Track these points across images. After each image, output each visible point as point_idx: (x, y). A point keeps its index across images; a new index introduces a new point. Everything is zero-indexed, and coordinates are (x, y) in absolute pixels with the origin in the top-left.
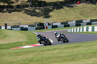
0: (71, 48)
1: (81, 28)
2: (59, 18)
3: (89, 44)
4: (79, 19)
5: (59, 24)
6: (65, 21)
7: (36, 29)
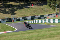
0: (28, 33)
1: (35, 21)
2: (21, 15)
3: (39, 31)
4: (33, 15)
5: (21, 18)
6: (24, 16)
7: (7, 22)
